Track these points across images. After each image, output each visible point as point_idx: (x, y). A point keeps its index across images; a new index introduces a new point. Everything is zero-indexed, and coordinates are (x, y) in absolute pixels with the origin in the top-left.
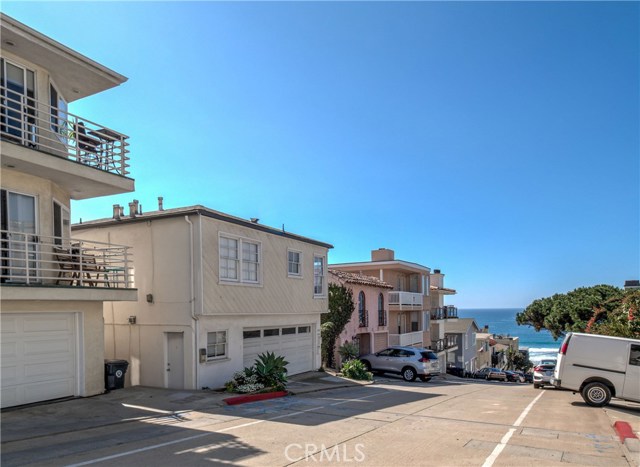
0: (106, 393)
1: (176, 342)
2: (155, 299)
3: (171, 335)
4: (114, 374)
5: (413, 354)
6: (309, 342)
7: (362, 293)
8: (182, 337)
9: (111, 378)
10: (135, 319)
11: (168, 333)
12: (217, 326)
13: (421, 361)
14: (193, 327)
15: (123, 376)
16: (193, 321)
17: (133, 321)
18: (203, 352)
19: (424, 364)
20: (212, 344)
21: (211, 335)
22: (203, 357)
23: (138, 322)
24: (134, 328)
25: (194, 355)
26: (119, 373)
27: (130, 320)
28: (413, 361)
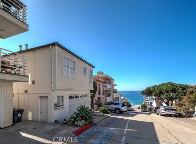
0: (13, 125)
1: (44, 101)
2: (36, 82)
3: (42, 98)
4: (17, 115)
5: (119, 104)
6: (87, 100)
7: (99, 84)
8: (47, 98)
9: (16, 118)
10: (27, 91)
11: (41, 97)
12: (61, 94)
13: (122, 106)
14: (52, 94)
15: (21, 116)
16: (52, 91)
17: (26, 92)
18: (56, 105)
19: (123, 108)
20: (59, 101)
21: (59, 97)
22: (56, 107)
23: (28, 92)
24: (27, 95)
25: (52, 106)
26: (19, 115)
27: (25, 91)
28: (119, 106)
